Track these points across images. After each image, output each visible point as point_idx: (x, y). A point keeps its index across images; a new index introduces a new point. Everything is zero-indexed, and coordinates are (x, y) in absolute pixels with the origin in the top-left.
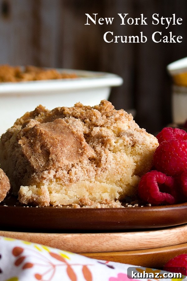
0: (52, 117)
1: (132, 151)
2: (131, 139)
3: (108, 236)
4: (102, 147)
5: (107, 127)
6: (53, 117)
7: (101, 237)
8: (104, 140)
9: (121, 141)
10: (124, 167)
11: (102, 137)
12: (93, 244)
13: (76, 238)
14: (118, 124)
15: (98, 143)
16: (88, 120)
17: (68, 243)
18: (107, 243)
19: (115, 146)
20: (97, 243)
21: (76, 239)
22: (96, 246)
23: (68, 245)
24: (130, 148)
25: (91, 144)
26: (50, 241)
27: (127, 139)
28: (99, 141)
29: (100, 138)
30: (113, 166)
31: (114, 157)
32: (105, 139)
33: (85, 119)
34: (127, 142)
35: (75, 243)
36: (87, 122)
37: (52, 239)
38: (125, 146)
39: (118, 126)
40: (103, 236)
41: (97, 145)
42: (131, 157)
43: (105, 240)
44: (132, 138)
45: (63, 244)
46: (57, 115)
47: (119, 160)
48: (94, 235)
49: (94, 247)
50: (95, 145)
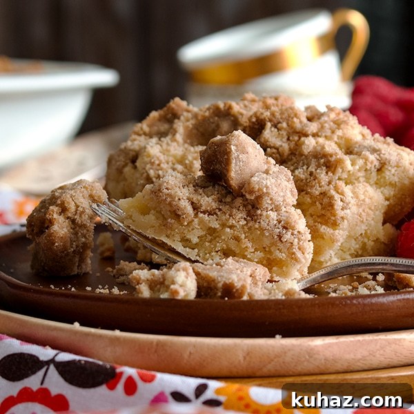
0: (209, 120)
1: (377, 179)
2: (378, 157)
3: (383, 339)
4: (327, 173)
5: (326, 137)
6: (211, 120)
7: (372, 341)
8: (329, 161)
9: (360, 162)
10: (370, 209)
11: (325, 156)
12: (359, 356)
13: (330, 345)
14: (345, 131)
15: (318, 166)
16: (284, 125)
17: (316, 356)
18: (382, 352)
19: (349, 171)
20: (365, 353)
21: (329, 347)
22: (364, 358)
23: (315, 359)
24: (374, 174)
25: (305, 167)
26: (285, 353)
27: (372, 157)
28: (319, 163)
29: (322, 158)
30: (354, 209)
31: (354, 193)
32: (333, 159)
33: (279, 123)
34: (372, 163)
35: (328, 354)
36: (282, 128)
37: (289, 350)
38: (366, 170)
39: (344, 134)
40: (376, 340)
41: (318, 171)
42: (378, 190)
43: (378, 347)
44: (379, 155)
45: (307, 357)
46: (219, 117)
47: (362, 197)
48: (360, 338)
49: (359, 360)
50: (313, 170)
